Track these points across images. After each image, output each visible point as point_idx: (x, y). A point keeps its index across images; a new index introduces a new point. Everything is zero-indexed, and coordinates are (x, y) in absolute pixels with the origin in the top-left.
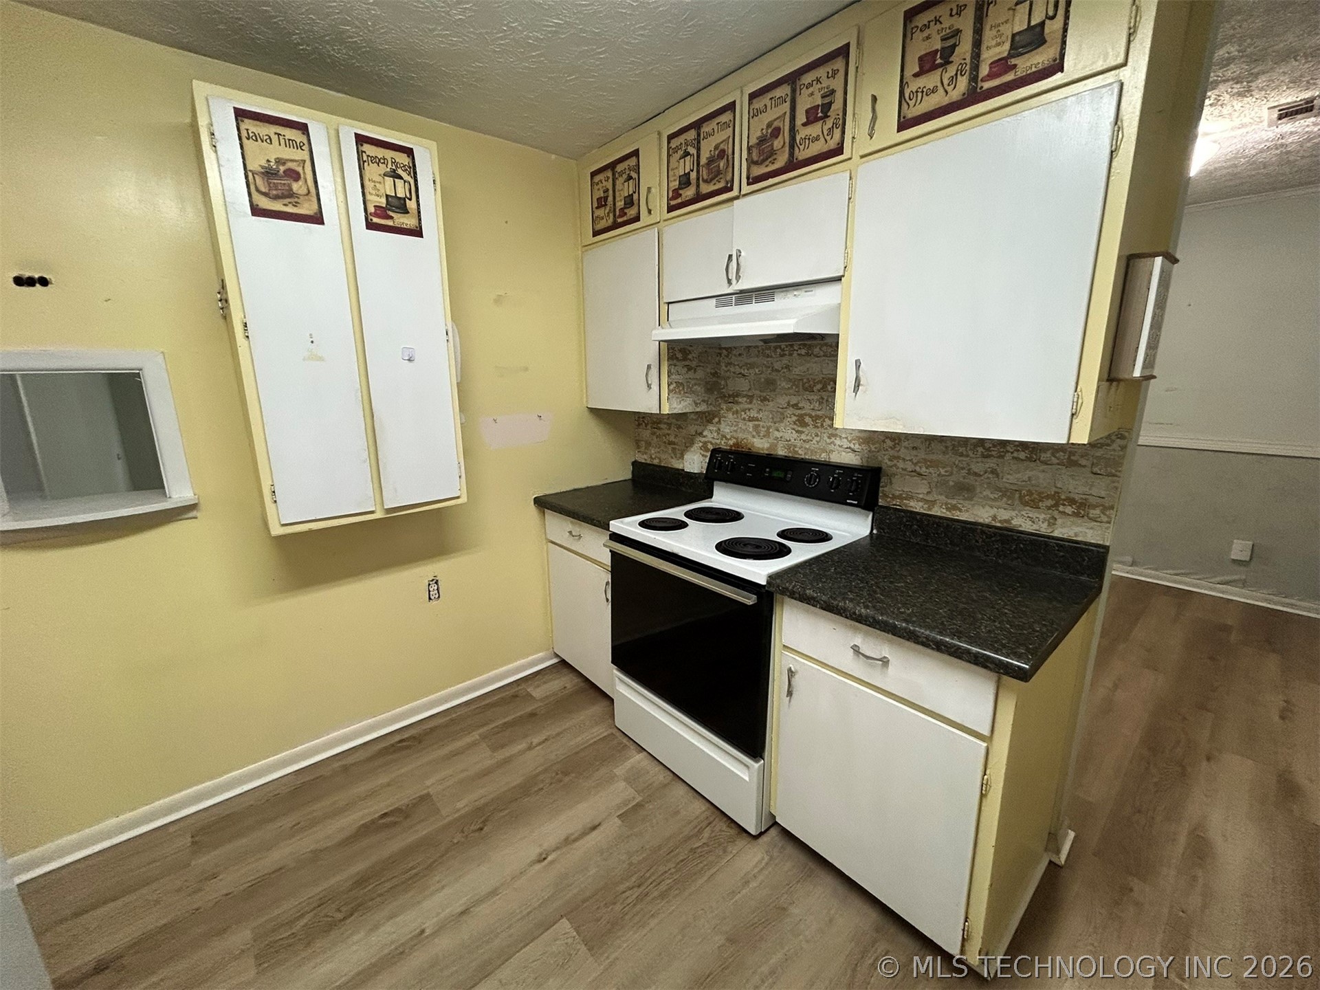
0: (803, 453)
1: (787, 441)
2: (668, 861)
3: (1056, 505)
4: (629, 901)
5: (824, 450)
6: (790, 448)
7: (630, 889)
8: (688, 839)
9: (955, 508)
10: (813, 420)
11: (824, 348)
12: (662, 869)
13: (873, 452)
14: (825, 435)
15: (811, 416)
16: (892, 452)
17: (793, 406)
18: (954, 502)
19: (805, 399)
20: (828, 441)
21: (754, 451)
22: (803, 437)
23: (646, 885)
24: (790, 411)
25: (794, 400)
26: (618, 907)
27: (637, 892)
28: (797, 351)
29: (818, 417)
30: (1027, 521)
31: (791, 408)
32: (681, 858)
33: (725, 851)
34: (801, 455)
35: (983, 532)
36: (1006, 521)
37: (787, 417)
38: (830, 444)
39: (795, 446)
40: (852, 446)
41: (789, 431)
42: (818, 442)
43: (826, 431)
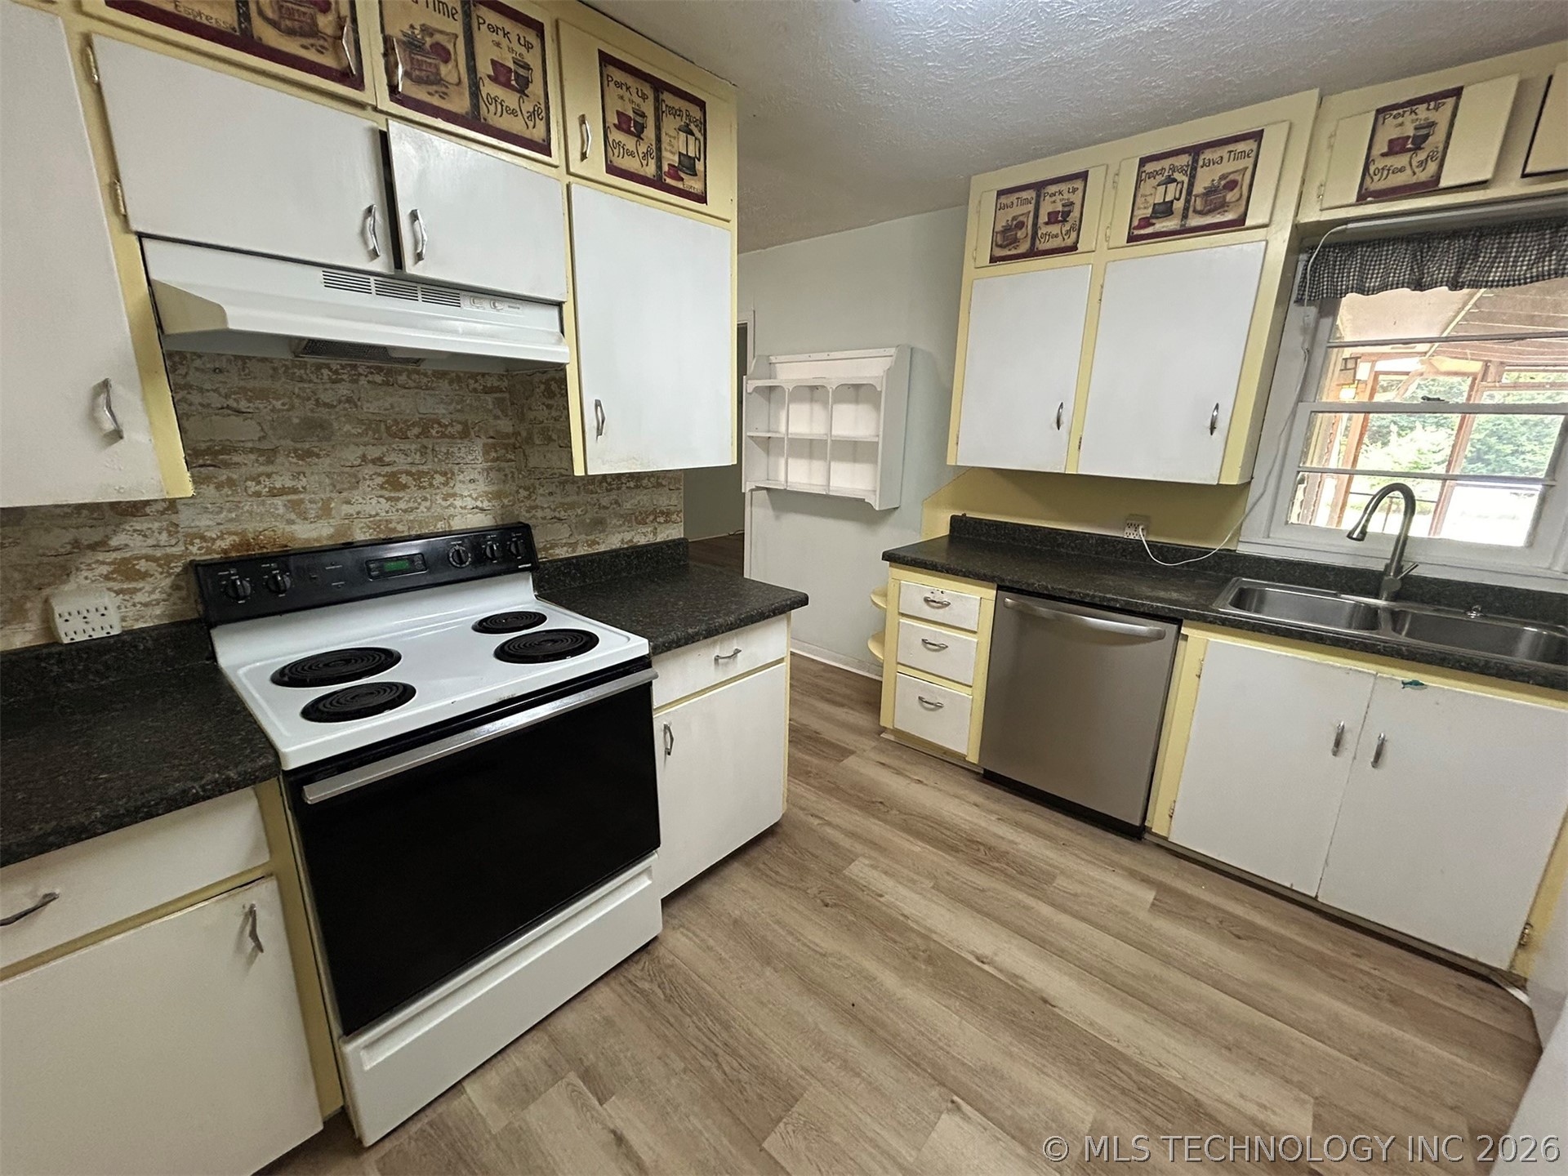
0: (406, 529)
1: (371, 516)
2: (681, 1024)
3: (655, 519)
4: (735, 1064)
5: (441, 518)
6: (379, 527)
7: (720, 1066)
8: (651, 1005)
9: (595, 543)
10: (414, 480)
11: (415, 376)
12: (692, 1031)
13: (507, 506)
14: (438, 497)
15: (408, 473)
16: (529, 502)
17: (373, 461)
18: (592, 537)
19: (394, 449)
20: (444, 504)
21: (297, 546)
22: (402, 505)
23: (713, 1046)
24: (369, 470)
25: (374, 452)
26: (744, 1076)
27: (725, 1058)
28: (366, 376)
29: (421, 474)
30: (642, 537)
31: (370, 465)
32: (679, 1011)
33: (672, 966)
34: (403, 532)
35: (625, 554)
36: (631, 541)
37: (364, 479)
38: (447, 508)
39: (388, 522)
40: (480, 505)
41: (374, 501)
42: (429, 509)
43: (438, 491)
